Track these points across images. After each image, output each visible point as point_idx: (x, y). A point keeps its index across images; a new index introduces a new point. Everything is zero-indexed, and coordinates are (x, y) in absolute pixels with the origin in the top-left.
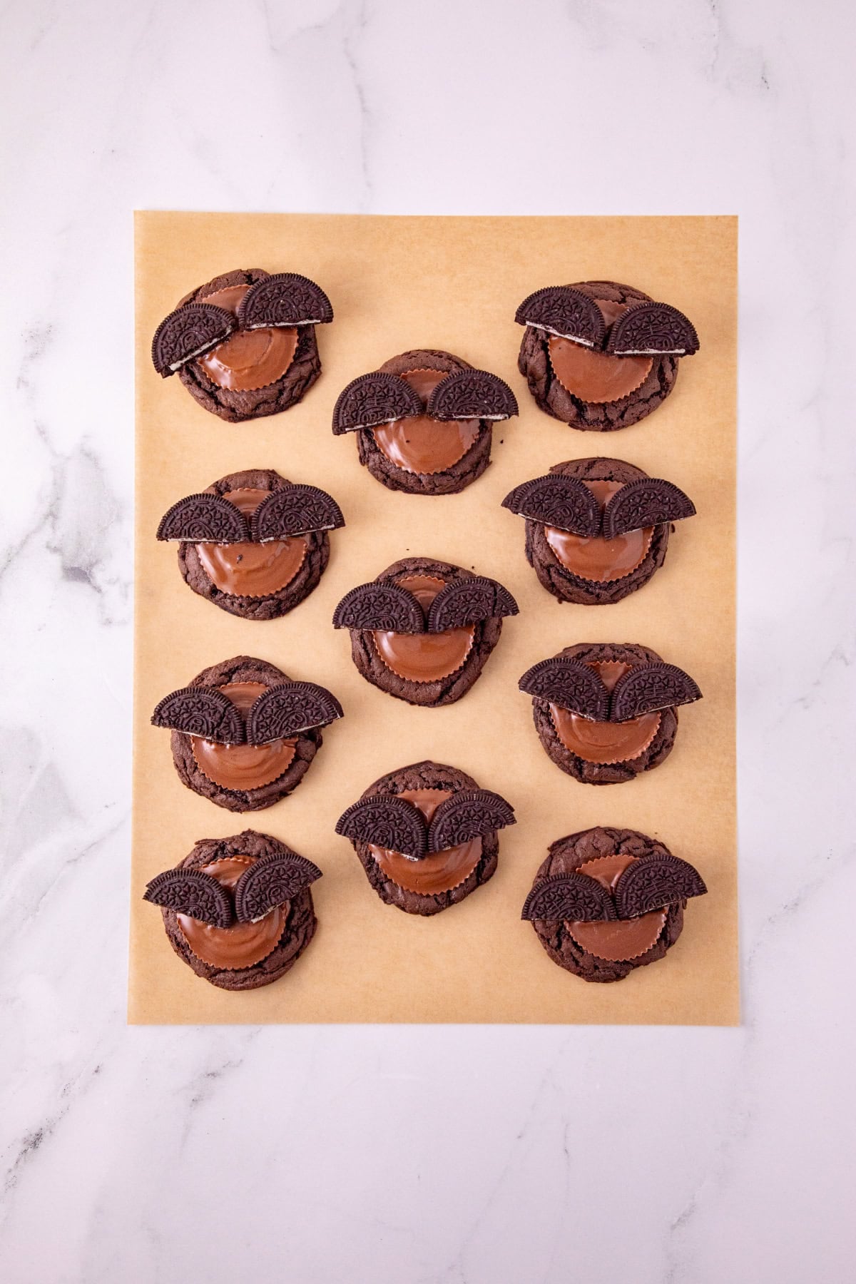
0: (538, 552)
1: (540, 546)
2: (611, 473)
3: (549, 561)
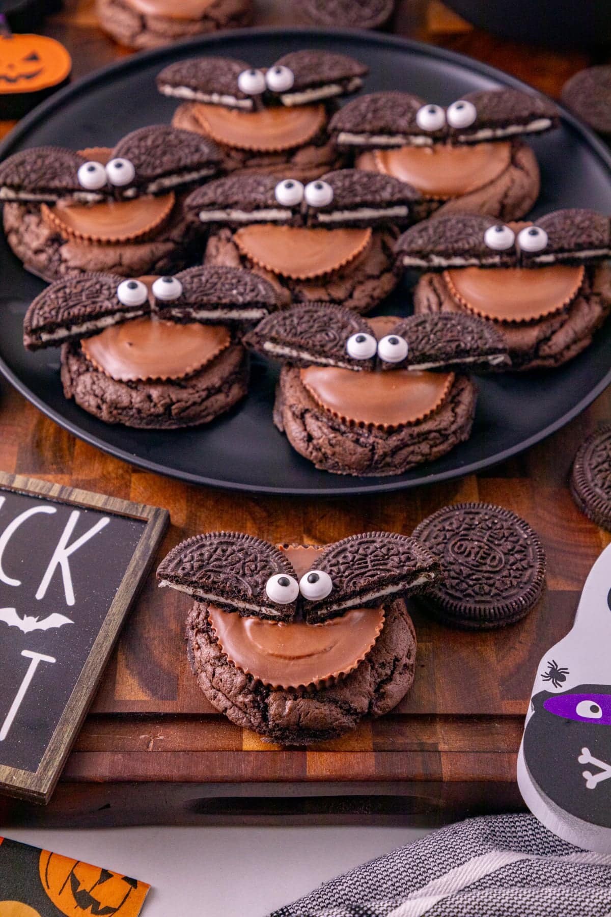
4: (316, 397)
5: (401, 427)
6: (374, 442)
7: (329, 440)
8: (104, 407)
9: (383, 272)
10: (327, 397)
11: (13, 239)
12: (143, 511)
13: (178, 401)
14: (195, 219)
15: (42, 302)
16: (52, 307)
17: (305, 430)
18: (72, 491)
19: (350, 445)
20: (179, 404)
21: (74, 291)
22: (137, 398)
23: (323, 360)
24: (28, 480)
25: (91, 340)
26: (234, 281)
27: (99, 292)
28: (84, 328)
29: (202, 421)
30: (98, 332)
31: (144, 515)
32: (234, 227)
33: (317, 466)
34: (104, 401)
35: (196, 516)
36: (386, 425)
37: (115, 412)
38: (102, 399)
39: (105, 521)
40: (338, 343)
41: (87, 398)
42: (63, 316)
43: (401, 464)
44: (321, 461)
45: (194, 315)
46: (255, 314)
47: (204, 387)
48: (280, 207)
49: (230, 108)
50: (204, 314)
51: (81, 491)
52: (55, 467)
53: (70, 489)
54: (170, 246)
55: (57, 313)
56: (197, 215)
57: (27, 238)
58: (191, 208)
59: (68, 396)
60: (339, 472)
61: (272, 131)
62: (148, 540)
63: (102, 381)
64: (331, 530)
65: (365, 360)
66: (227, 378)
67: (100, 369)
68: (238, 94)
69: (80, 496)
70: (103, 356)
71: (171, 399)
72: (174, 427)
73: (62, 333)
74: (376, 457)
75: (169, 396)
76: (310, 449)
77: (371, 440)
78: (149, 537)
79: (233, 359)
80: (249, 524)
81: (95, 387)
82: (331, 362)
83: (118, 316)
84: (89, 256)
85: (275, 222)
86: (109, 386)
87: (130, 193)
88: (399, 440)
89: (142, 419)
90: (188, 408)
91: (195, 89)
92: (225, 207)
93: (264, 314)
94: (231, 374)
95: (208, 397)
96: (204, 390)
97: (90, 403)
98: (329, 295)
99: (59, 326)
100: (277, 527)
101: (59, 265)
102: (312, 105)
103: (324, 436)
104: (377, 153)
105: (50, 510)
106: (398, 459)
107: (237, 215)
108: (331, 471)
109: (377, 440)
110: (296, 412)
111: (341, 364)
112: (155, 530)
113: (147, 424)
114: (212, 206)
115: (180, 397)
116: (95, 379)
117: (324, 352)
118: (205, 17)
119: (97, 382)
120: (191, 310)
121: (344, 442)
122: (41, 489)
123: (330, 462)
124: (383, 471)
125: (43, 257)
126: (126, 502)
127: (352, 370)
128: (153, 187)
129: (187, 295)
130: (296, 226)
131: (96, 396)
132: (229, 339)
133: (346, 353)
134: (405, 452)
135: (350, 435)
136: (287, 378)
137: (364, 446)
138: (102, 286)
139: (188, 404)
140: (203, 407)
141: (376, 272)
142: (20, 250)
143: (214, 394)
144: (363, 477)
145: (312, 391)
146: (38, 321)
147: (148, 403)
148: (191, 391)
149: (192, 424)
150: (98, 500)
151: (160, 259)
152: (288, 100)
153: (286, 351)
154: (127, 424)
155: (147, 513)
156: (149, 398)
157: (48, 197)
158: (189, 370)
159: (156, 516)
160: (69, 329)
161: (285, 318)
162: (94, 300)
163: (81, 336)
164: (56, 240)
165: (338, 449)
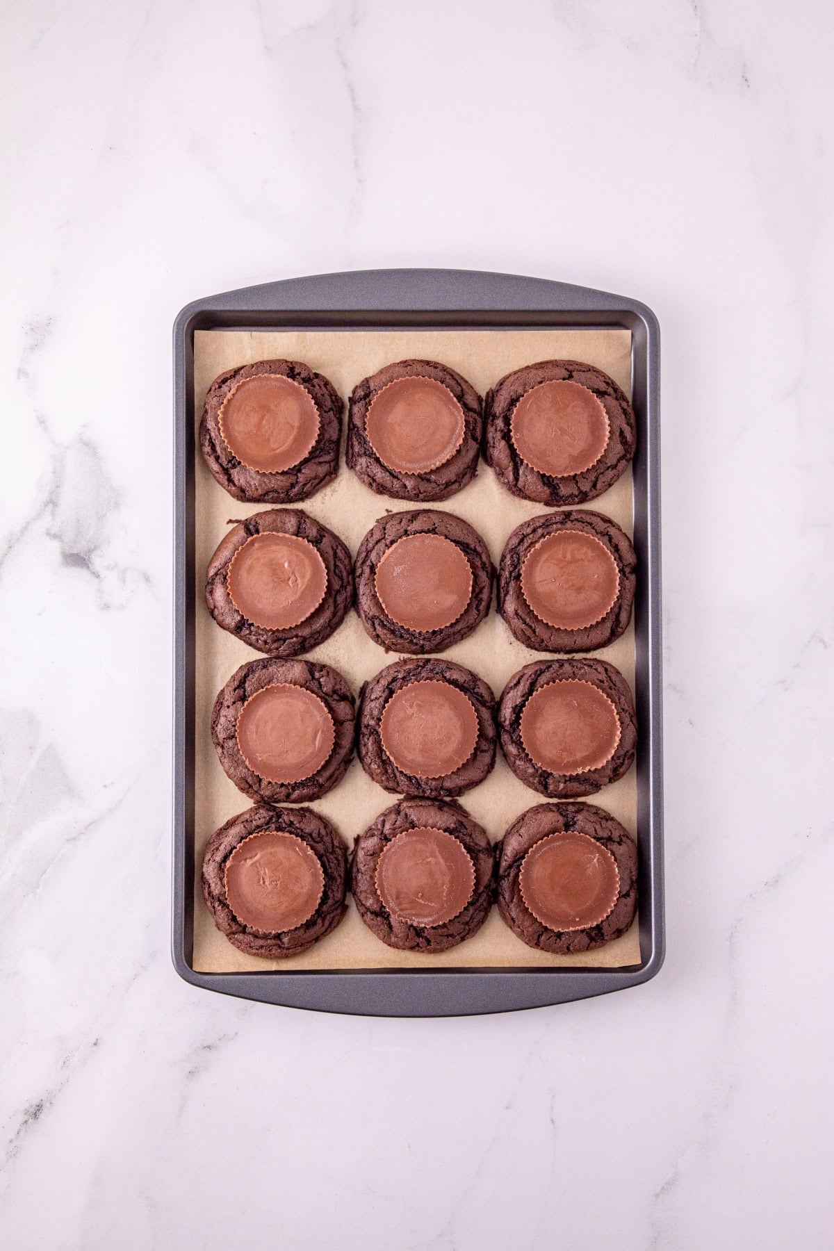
0: (364, 603)
1: (365, 598)
2: (434, 524)
3: (374, 611)
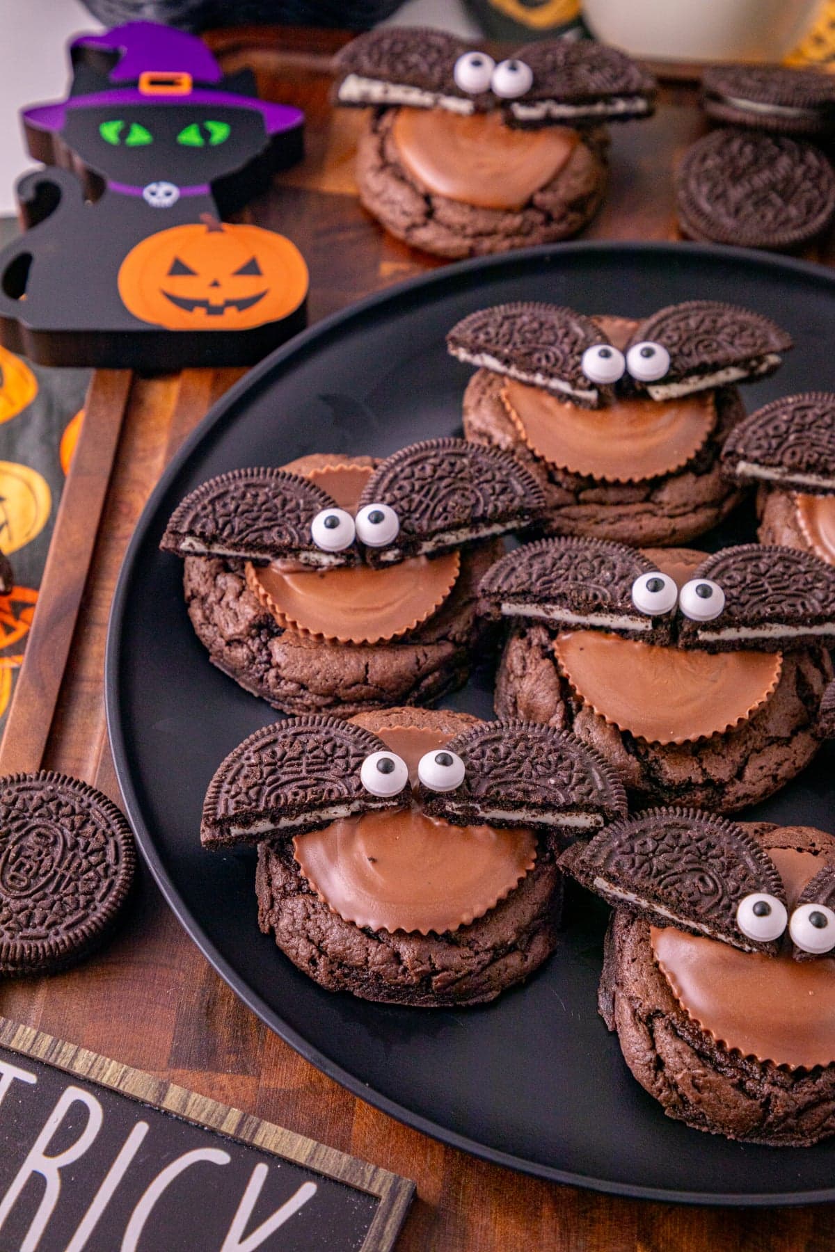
4: (675, 991)
5: (818, 1070)
6: (770, 1094)
7: (694, 1078)
8: (322, 962)
9: (794, 733)
10: (694, 995)
11: (196, 614)
12: (372, 1179)
13: (444, 969)
14: (494, 610)
15: (236, 766)
16: (251, 781)
17: (653, 1048)
18: (259, 1125)
19: (730, 1092)
20: (445, 973)
21: (290, 754)
22: (377, 954)
23: (692, 924)
24: (189, 1096)
25: (308, 837)
26: (553, 758)
27: (328, 758)
28: (299, 821)
29: (478, 999)
30: (323, 825)
31: (374, 1190)
32: (554, 629)
33: (666, 1113)
34: (322, 952)
35: (459, 1183)
36: (793, 1067)
37: (338, 972)
38: (318, 948)
39: (308, 1190)
40: (720, 900)
41: (294, 941)
42: (267, 802)
43: (811, 1131)
44: (674, 1106)
45: (482, 814)
46: (582, 821)
47: (489, 945)
48: (635, 613)
49: (561, 397)
50: (498, 814)
51: (274, 1127)
52: (233, 1058)
53: (256, 1119)
54: (447, 649)
55: (259, 793)
56: (498, 605)
57: (219, 615)
58: (486, 594)
59: (265, 929)
60: (705, 1129)
61: (628, 446)
62: (378, 1242)
63: (322, 916)
64: (684, 1239)
65: (765, 943)
66: (527, 926)
67: (321, 898)
68: (577, 377)
69: (271, 1136)
70: (326, 874)
71: (433, 965)
72: (434, 1005)
73: (264, 826)
74: (771, 1118)
75: (430, 959)
76: (659, 1084)
77: (766, 1089)
78: (380, 1236)
79: (541, 890)
80: (546, 1211)
81: (309, 924)
82: (706, 929)
83: (356, 806)
84: (317, 665)
85: (623, 633)
86: (331, 927)
87: (390, 556)
88: (813, 1093)
89: (380, 987)
90: (458, 980)
91: (507, 362)
92: (543, 600)
93: (598, 823)
94: (534, 918)
95: (493, 961)
96: (488, 950)
97: (300, 951)
98: (704, 771)
99: (259, 817)
100: (592, 1220)
101: (267, 670)
102: (697, 398)
103: (685, 1071)
104: (800, 498)
105: (220, 1157)
106: (806, 1123)
107: (561, 614)
108: (691, 1125)
109: (776, 1090)
110: (640, 1012)
111: (721, 936)
112: (390, 1221)
113: (390, 996)
114: (524, 595)
115: (447, 962)
116: (311, 910)
117: (695, 913)
118: (529, 205)
119: (312, 917)
120: (478, 806)
121: (719, 1086)
122: (209, 1117)
123: (691, 1111)
124: (781, 1139)
125: (241, 653)
126: (346, 1158)
127: (741, 950)
128: (427, 547)
129: (473, 783)
130: (657, 643)
131: (310, 941)
132: (534, 856)
133: (734, 924)
134: (820, 1111)
135: (730, 1073)
136: (626, 940)
137: (751, 1095)
138: (334, 747)
139: (459, 975)
140: (482, 979)
141: (785, 733)
142: (206, 632)
143: (504, 956)
144: (744, 1144)
145: (668, 977)
146: (227, 808)
147: (395, 967)
148: (466, 952)
149: (463, 1003)
150: (299, 1148)
151: (430, 672)
152: (658, 393)
153: (631, 897)
154: (357, 993)
155: (379, 1181)
156: (397, 957)
157: (258, 555)
158: (466, 918)
159: (394, 1194)
160: (274, 820)
161: (632, 837)
162: (318, 775)
163: (293, 830)
164: (266, 627)
165: (706, 1095)
